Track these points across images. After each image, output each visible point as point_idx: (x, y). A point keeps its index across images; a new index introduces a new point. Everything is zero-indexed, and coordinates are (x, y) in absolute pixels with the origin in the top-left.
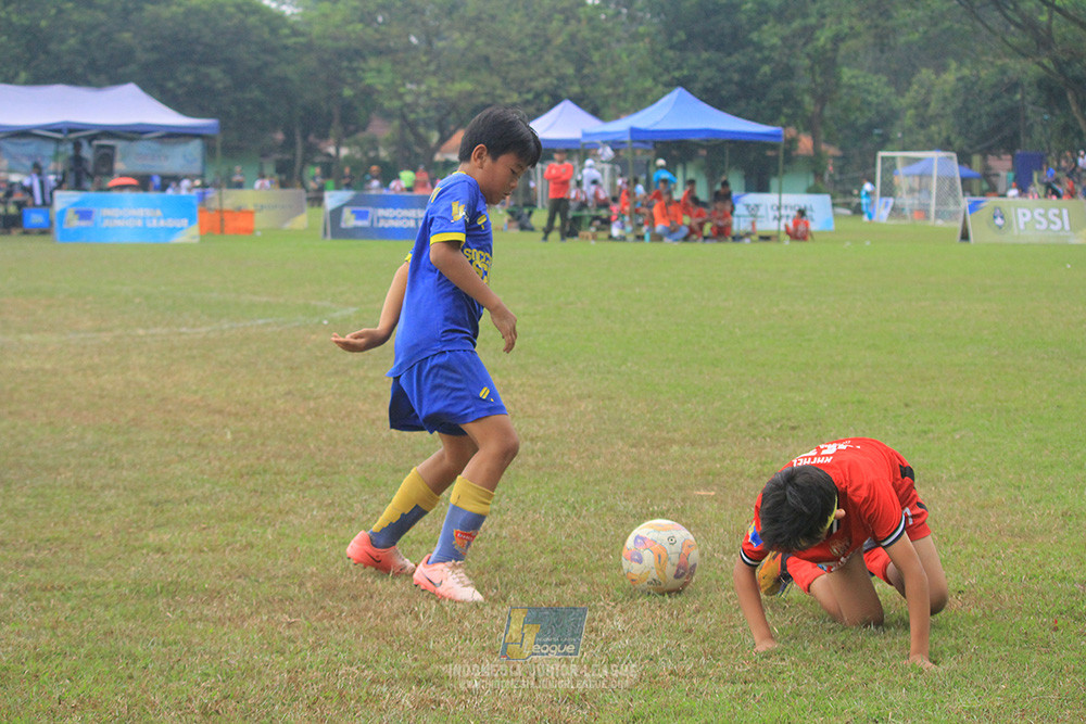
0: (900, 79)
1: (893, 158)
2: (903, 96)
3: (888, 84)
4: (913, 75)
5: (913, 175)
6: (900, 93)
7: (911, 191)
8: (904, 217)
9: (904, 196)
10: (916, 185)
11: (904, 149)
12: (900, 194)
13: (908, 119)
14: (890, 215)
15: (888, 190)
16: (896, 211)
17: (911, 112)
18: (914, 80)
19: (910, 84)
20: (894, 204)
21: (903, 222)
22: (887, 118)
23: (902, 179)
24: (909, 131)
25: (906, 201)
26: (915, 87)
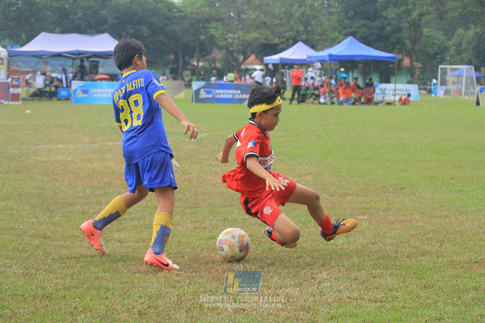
0: (449, 33)
1: (446, 68)
2: (450, 41)
3: (443, 35)
4: (455, 31)
5: (455, 76)
6: (449, 39)
7: (454, 83)
8: (451, 95)
9: (451, 85)
10: (456, 81)
11: (451, 64)
12: (448, 84)
13: (453, 51)
14: (444, 94)
15: (444, 83)
16: (447, 92)
17: (454, 48)
18: (455, 33)
19: (453, 35)
20: (446, 89)
21: (450, 97)
22: (443, 51)
23: (450, 78)
24: (452, 56)
25: (451, 87)
26: (456, 37)
